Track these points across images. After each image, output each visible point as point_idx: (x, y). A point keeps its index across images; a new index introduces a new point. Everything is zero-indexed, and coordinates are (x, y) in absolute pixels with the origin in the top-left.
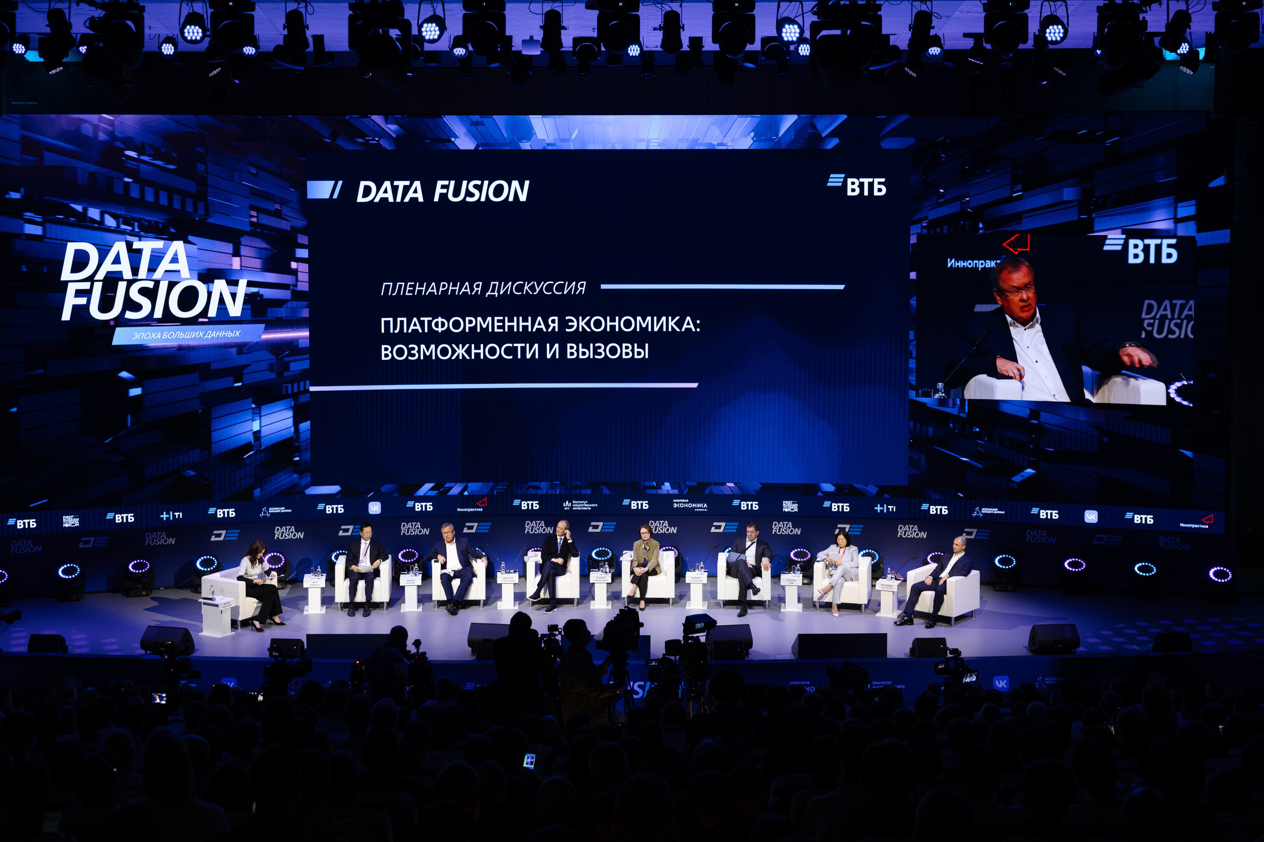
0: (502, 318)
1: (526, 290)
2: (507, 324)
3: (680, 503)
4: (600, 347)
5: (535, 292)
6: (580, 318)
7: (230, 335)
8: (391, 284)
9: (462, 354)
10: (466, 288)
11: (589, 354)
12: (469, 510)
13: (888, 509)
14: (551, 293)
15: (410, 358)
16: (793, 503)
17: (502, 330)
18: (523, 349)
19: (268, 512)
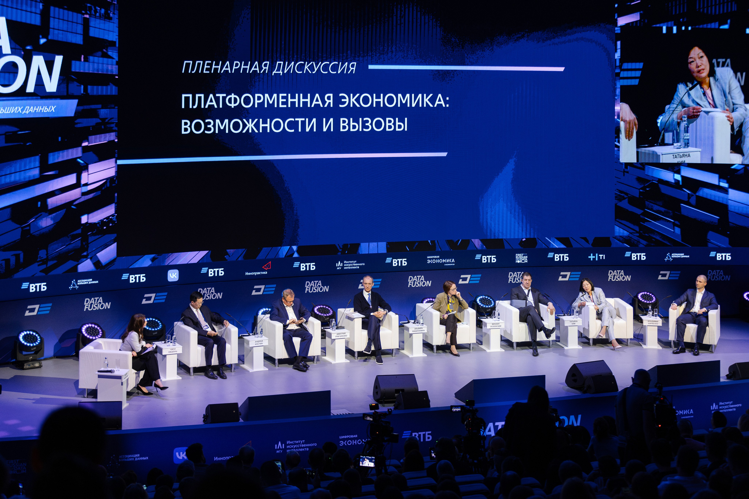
0: (285, 95)
1: (306, 69)
2: (290, 100)
3: (433, 259)
4: (367, 121)
5: (314, 71)
6: (352, 95)
7: (46, 110)
8: (191, 62)
9: (252, 128)
10: (256, 67)
11: (359, 127)
12: (255, 273)
13: (599, 257)
14: (327, 72)
15: (206, 132)
16: (524, 255)
17: (285, 106)
18: (303, 123)
19: (77, 284)
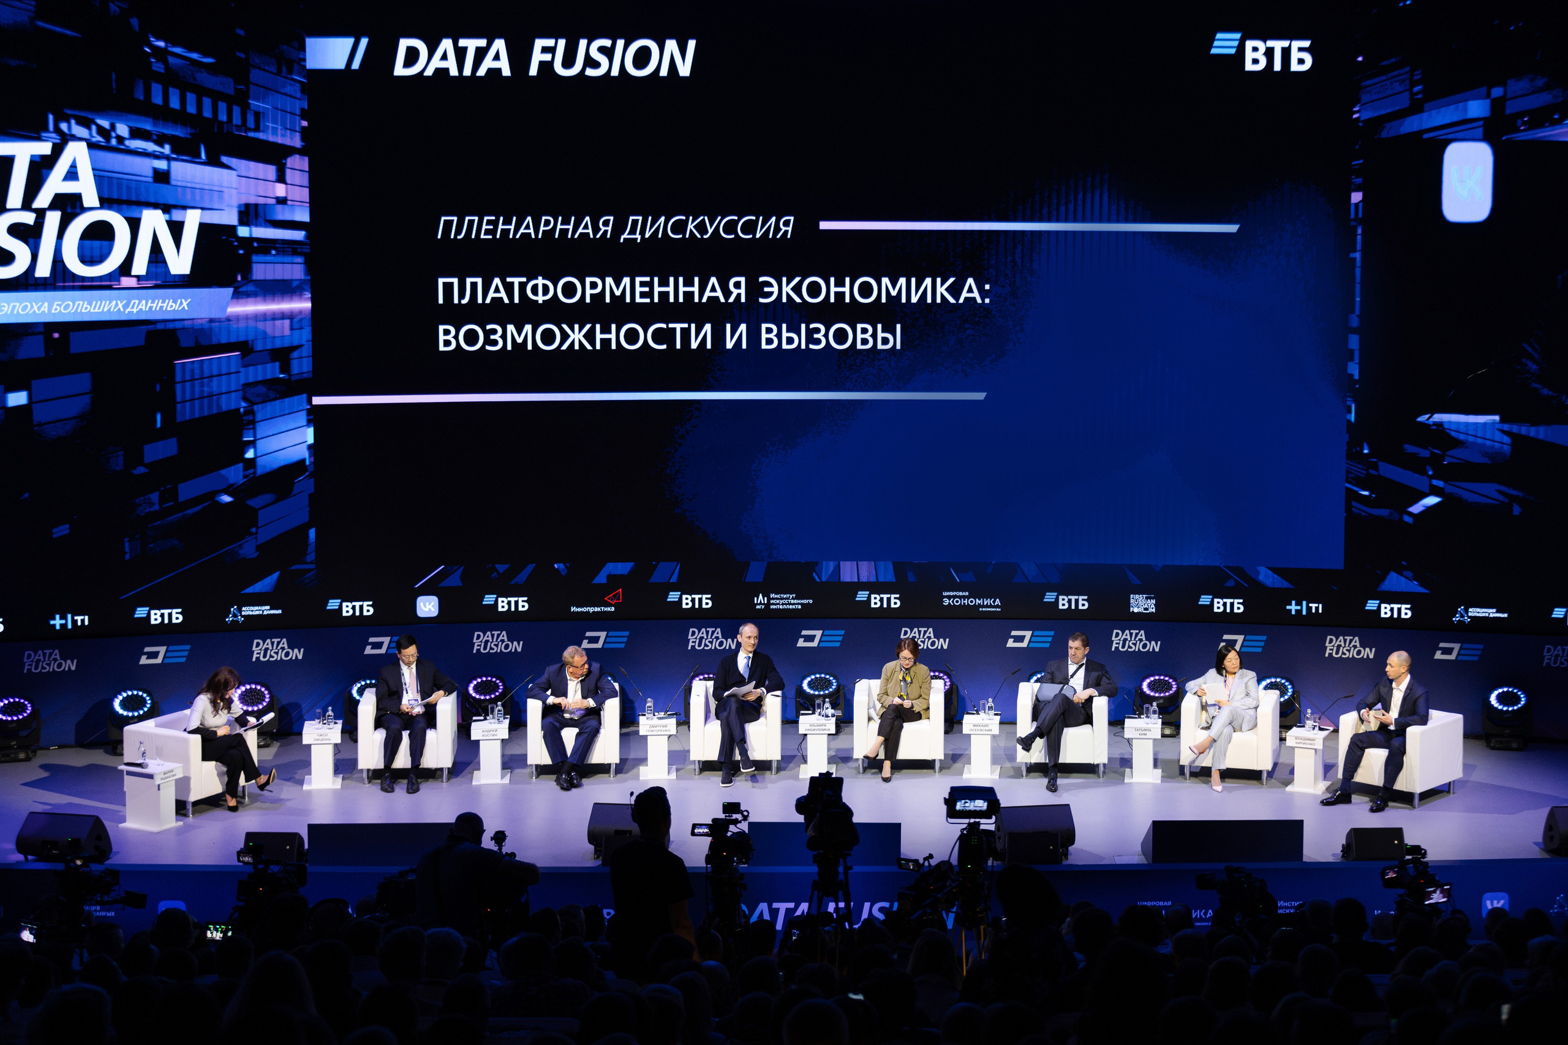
0: (648, 279)
1: (691, 230)
2: (657, 289)
3: (955, 597)
4: (818, 330)
5: (706, 234)
6: (784, 279)
7: (171, 307)
8: (455, 219)
9: (580, 340)
10: (586, 227)
11: (800, 341)
12: (591, 610)
13: (1309, 609)
14: (733, 236)
15: (488, 348)
16: (1147, 598)
17: (648, 300)
18: (686, 333)
19: (241, 614)
